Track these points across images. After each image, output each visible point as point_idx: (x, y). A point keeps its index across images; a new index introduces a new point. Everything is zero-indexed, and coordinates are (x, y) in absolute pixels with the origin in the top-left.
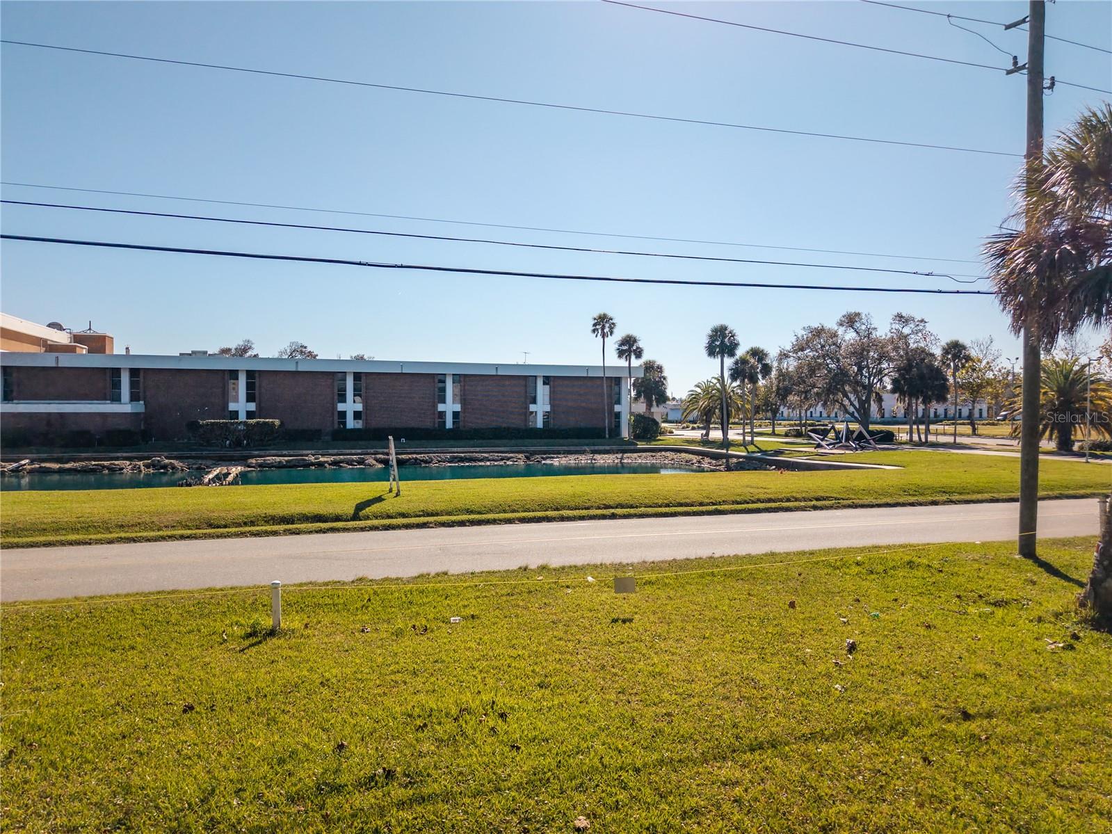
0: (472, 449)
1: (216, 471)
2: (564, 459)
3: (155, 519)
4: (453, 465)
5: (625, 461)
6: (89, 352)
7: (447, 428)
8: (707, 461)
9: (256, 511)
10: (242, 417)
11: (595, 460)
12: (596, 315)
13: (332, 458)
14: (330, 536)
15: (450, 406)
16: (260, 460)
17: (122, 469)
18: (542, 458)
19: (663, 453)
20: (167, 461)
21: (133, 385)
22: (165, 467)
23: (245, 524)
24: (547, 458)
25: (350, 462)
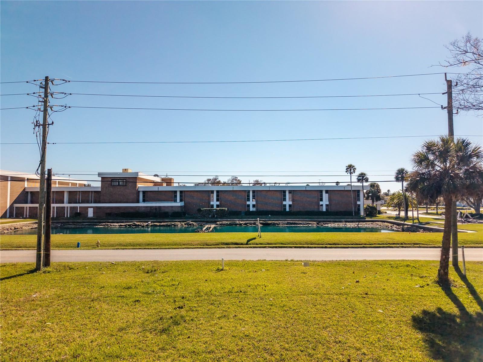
0: (295, 220)
1: (207, 226)
2: (333, 224)
3: (192, 243)
4: (288, 225)
5: (359, 226)
6: (167, 185)
7: (287, 211)
8: (395, 226)
9: (219, 241)
10: (215, 207)
11: (346, 225)
12: (347, 165)
13: (245, 222)
14: (238, 249)
15: (288, 202)
16: (221, 223)
17: (178, 225)
18: (324, 224)
19: (377, 222)
20: (191, 223)
21: (181, 196)
22: (190, 225)
23: (216, 245)
24: (326, 224)
25: (251, 224)
